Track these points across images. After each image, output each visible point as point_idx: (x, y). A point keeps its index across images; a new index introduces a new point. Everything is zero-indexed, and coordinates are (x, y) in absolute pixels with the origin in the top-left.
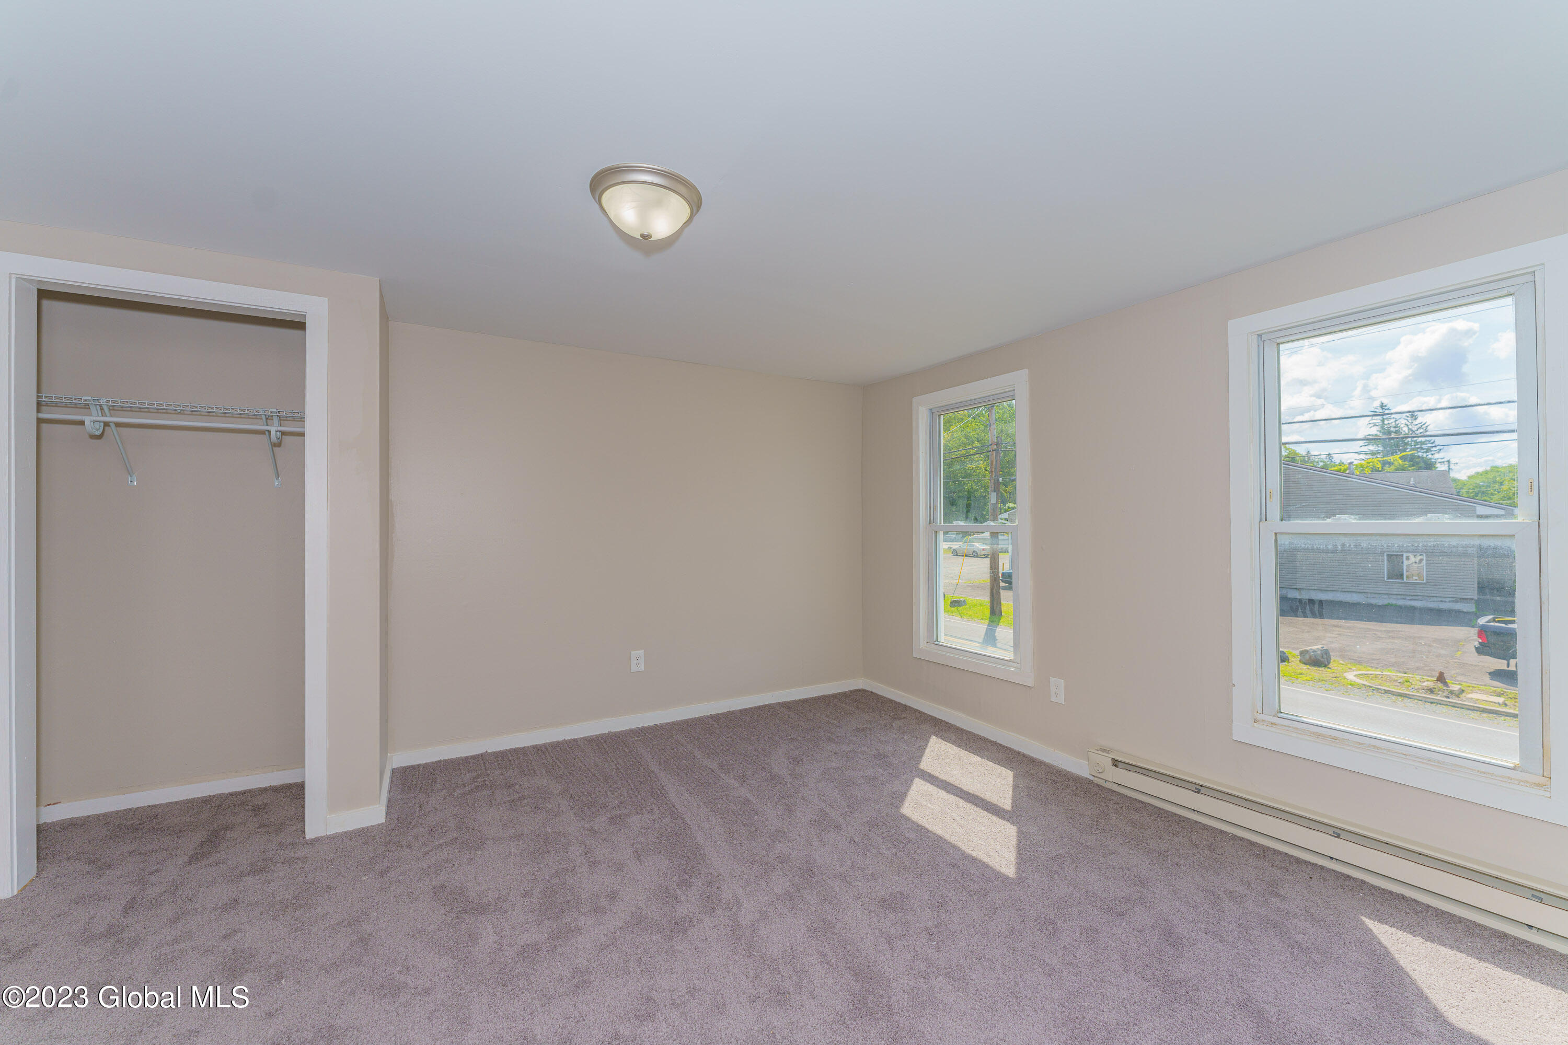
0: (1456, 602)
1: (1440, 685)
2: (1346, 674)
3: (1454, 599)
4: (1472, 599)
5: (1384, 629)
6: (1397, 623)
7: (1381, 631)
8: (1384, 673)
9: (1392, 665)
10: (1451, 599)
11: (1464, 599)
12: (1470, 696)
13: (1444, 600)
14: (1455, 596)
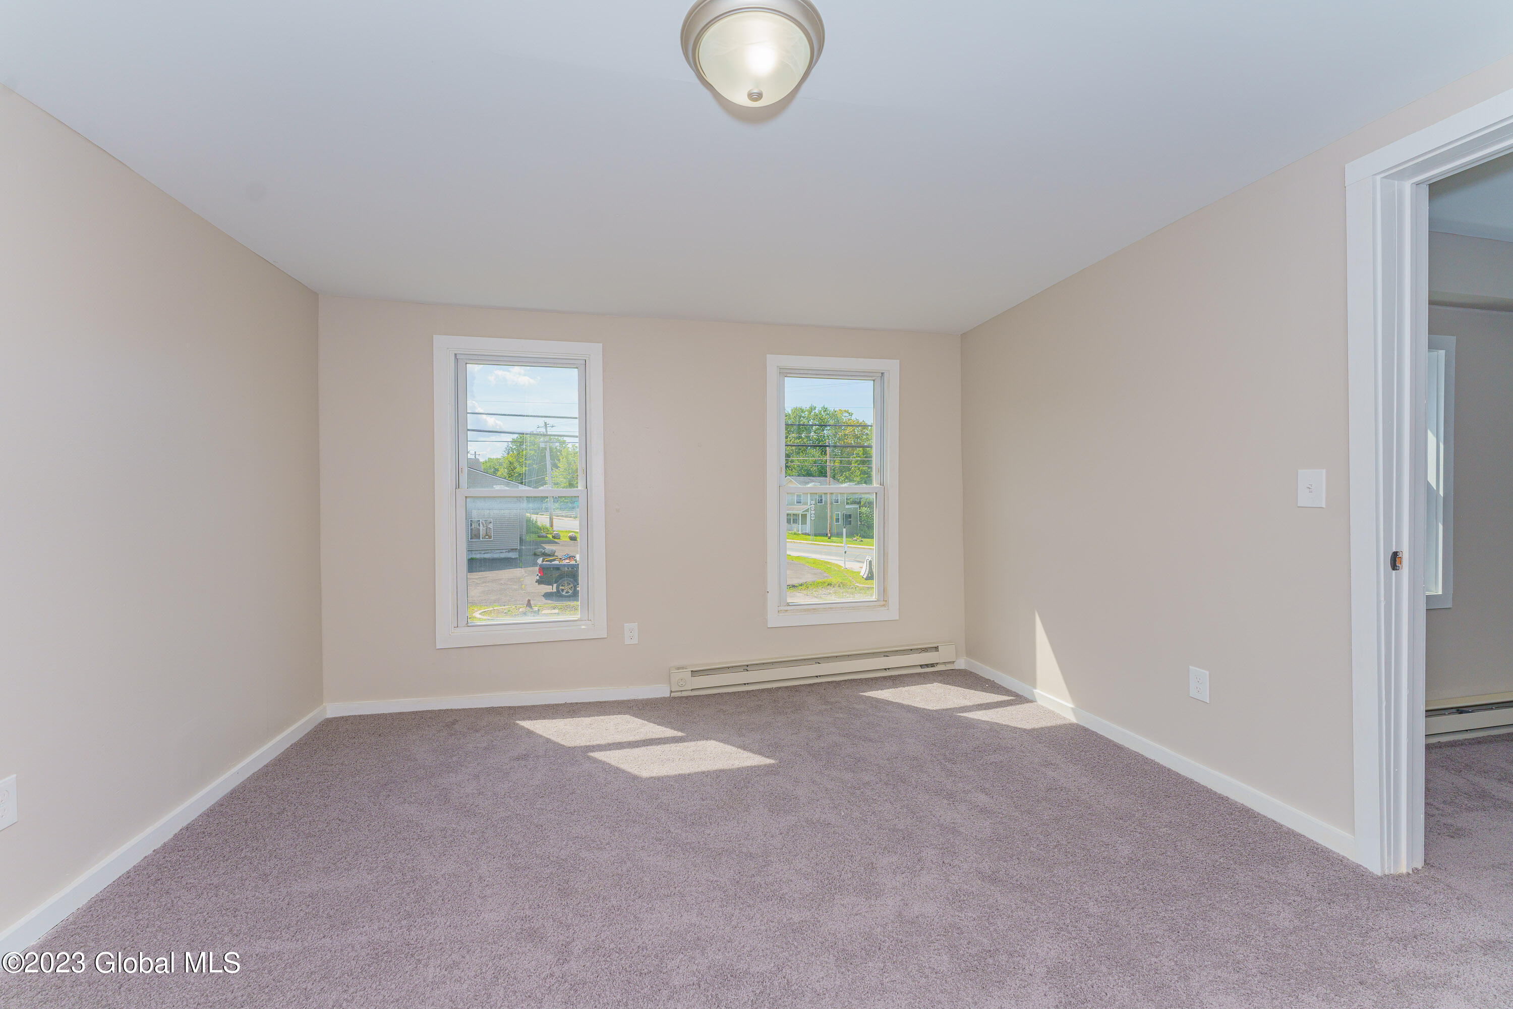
0: (509, 552)
1: (528, 608)
2: (474, 615)
3: (507, 550)
4: (516, 549)
5: (477, 577)
6: (480, 571)
7: (476, 579)
8: (495, 608)
9: (495, 602)
10: (506, 550)
11: (513, 549)
12: (543, 612)
13: (502, 551)
14: (508, 548)
